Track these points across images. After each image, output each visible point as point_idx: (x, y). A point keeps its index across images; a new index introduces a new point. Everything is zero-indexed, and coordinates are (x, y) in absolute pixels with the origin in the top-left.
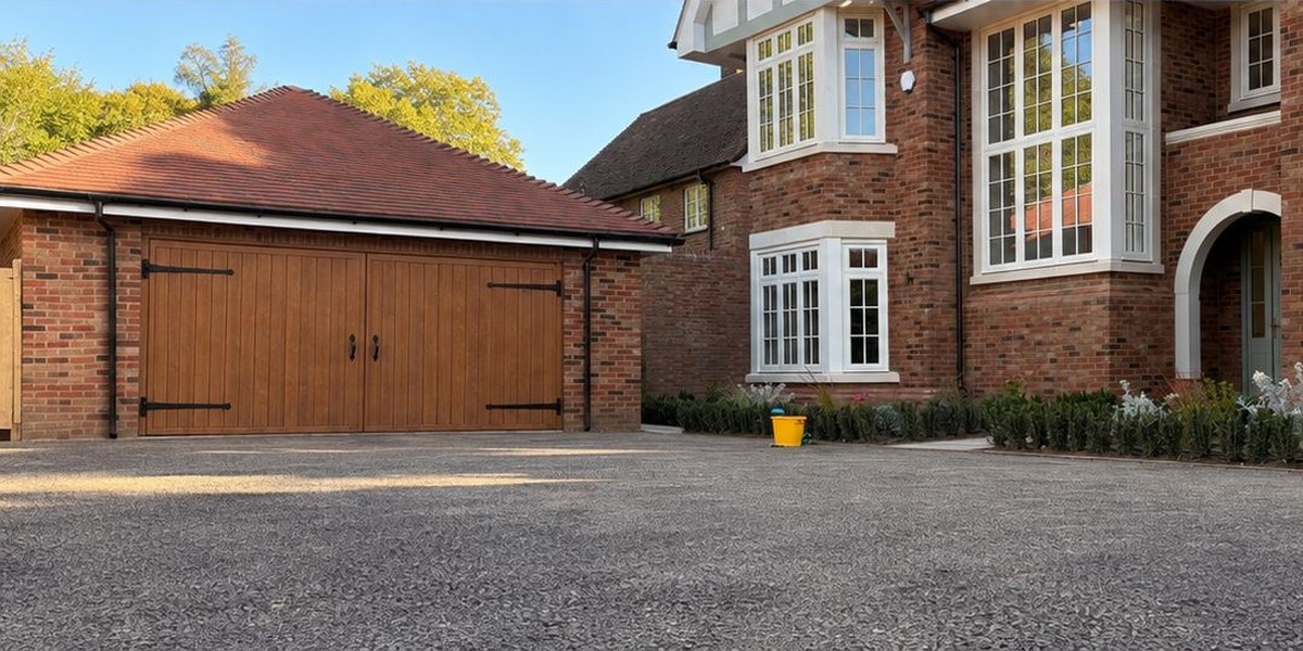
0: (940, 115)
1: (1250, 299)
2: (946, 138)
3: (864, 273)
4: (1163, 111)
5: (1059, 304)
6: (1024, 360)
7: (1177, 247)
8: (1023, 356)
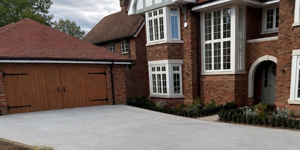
0: (194, 34)
1: (264, 78)
2: (195, 39)
3: (176, 72)
4: (247, 35)
5: (223, 81)
6: (214, 93)
7: (249, 67)
8: (214, 92)
